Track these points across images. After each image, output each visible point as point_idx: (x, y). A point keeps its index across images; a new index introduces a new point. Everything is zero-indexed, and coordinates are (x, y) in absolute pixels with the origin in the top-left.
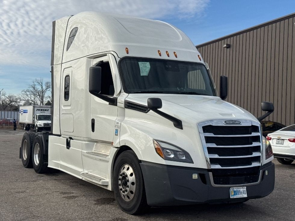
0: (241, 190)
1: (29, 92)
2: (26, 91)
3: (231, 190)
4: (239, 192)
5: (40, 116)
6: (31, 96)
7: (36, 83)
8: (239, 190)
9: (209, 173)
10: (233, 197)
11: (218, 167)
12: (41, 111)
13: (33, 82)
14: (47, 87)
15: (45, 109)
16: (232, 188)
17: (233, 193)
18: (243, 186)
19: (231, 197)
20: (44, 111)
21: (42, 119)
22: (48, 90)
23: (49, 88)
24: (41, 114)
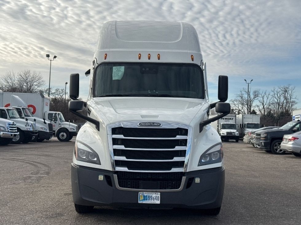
0: (154, 195)
1: (236, 101)
2: (234, 100)
3: (140, 194)
4: (150, 198)
5: (224, 125)
6: (238, 105)
7: (243, 93)
8: (150, 195)
9: (114, 175)
10: (142, 202)
11: (125, 169)
12: (226, 120)
13: (241, 92)
14: (255, 96)
15: (230, 117)
16: (142, 193)
17: (142, 198)
18: (156, 192)
19: (139, 202)
20: (229, 120)
21: (226, 127)
22: (256, 99)
23: (257, 96)
24: (225, 123)
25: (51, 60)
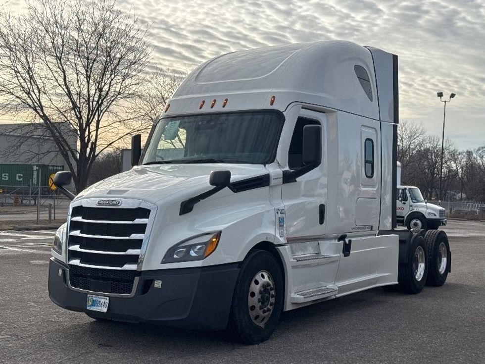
0: (102, 299)
3: (90, 298)
4: (99, 303)
8: (99, 300)
9: (67, 269)
10: (90, 308)
11: (78, 262)
16: (91, 295)
17: (90, 303)
18: (106, 296)
19: (87, 308)
25: (445, 102)
